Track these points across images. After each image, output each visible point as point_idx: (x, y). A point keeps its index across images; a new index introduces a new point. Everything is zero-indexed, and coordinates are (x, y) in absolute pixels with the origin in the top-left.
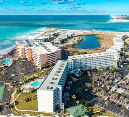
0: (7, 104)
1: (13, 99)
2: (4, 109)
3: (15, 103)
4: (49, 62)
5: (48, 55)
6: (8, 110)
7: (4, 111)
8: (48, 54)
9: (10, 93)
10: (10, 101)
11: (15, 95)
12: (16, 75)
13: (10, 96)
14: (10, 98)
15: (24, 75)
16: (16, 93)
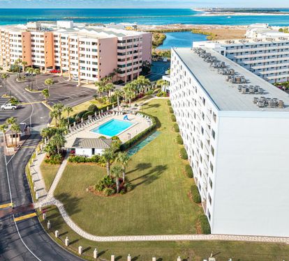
0: (21, 211)
1: (41, 184)
2: (14, 237)
3: (59, 205)
4: (123, 69)
5: (122, 45)
6: (37, 243)
7: (15, 247)
8: (119, 42)
9: (16, 162)
10: (30, 198)
11: (43, 168)
12: (19, 108)
13: (20, 176)
14: (25, 182)
15: (48, 107)
16: (46, 161)
